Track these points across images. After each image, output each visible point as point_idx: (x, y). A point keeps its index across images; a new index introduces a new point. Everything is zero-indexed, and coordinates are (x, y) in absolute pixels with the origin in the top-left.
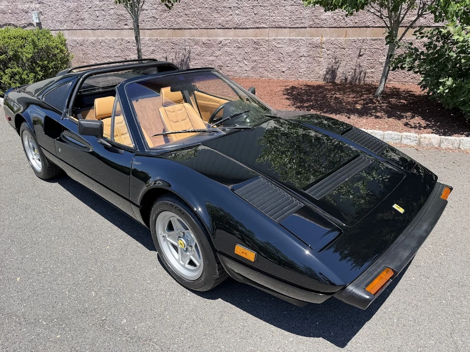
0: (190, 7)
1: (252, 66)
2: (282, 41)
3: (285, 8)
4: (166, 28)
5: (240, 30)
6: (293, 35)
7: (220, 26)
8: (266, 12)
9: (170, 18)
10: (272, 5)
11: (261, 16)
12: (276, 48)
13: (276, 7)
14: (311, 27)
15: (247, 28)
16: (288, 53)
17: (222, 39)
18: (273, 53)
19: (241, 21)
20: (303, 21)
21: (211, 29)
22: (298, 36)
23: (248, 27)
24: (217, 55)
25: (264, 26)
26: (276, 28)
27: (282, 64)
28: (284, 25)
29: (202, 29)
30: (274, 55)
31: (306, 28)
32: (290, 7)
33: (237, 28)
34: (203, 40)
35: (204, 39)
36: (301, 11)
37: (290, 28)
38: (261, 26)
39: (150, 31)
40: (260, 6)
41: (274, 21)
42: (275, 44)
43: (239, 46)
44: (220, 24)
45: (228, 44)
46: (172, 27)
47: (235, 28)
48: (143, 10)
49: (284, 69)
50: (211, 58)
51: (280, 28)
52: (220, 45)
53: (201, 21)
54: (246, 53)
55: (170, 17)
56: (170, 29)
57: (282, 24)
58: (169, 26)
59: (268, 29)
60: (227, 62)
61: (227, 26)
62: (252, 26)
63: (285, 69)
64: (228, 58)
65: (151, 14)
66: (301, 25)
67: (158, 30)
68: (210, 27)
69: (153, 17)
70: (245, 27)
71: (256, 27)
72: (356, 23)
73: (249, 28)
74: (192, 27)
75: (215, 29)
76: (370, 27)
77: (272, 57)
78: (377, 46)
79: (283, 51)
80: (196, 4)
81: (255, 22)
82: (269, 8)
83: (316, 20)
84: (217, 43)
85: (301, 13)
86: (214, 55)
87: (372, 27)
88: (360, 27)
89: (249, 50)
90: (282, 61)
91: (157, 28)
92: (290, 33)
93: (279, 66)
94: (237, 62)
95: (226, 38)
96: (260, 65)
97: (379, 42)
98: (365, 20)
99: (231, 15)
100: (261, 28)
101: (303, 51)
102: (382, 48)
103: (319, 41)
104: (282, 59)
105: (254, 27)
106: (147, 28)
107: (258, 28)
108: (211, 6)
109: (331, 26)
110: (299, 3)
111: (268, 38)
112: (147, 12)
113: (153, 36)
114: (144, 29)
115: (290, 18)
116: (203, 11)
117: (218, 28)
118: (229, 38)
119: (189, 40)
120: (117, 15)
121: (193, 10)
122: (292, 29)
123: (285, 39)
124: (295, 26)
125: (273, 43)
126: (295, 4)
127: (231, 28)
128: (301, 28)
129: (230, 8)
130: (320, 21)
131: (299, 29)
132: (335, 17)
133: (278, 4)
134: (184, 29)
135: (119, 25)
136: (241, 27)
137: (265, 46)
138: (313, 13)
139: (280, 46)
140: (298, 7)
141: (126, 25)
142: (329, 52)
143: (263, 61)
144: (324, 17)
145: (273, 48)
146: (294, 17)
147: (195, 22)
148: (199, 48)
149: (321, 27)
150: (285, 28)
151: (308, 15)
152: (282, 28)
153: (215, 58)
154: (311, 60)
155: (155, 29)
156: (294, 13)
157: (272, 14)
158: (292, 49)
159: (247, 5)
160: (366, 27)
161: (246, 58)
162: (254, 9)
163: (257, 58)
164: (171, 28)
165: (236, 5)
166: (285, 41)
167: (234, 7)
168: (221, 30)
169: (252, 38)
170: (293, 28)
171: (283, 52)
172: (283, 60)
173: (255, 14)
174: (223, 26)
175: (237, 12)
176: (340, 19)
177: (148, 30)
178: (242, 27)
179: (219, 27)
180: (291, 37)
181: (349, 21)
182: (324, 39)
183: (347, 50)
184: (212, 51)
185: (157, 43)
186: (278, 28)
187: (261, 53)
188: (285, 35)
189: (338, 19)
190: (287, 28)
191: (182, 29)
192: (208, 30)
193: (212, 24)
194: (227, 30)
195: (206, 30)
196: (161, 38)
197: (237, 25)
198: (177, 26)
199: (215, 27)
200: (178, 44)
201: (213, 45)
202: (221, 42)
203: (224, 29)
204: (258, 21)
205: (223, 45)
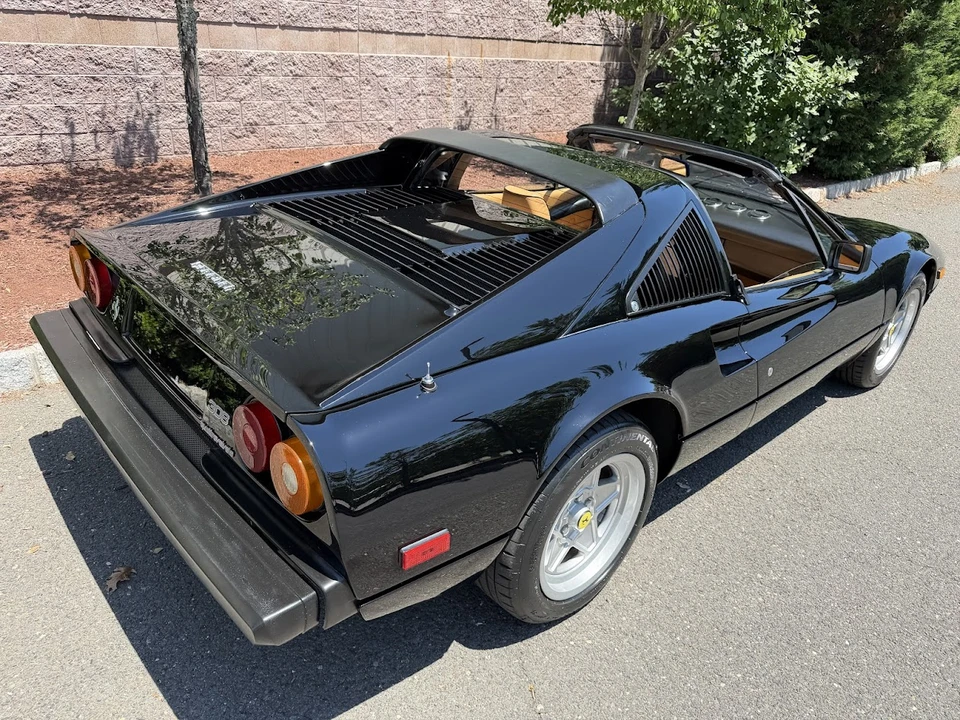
1: (328, 119)
2: (385, 62)
4: (65, 13)
5: (297, 32)
6: (404, 50)
7: (246, 19)
12: (374, 77)
14: (431, 34)
15: (312, 29)
16: (396, 88)
17: (252, 53)
18: (369, 88)
19: (298, 10)
20: (419, 21)
21: (219, 23)
22: (412, 50)
23: (315, 25)
24: (242, 95)
25: (349, 25)
26: (373, 31)
27: (387, 112)
28: (388, 28)
30: (372, 92)
31: (423, 35)
33: (290, 27)
34: (202, 56)
35: (202, 52)
37: (397, 33)
38: (342, 25)
41: (368, 17)
42: (373, 68)
43: (298, 72)
44: (244, 13)
45: (269, 67)
46: (89, 11)
47: (283, 27)
49: (392, 123)
50: (226, 105)
51: (379, 32)
52: (248, 69)
54: (314, 88)
56: (80, 15)
57: (382, 25)
58: (78, 4)
59: (356, 33)
60: (269, 114)
61: (264, 20)
62: (323, 25)
63: (394, 122)
64: (270, 103)
66: (417, 30)
67: (30, 16)
68: (216, 20)
70: (309, 24)
71: (331, 26)
72: (495, 31)
73: (317, 29)
74: (159, 14)
75: (230, 24)
76: (511, 40)
77: (369, 96)
78: (520, 74)
79: (388, 83)
81: (331, 15)
83: (439, 21)
84: (240, 63)
86: (235, 95)
87: (513, 40)
88: (498, 39)
89: (319, 83)
90: (386, 105)
92: (398, 43)
93: (381, 117)
94: (295, 113)
95: (263, 52)
96: (346, 117)
97: (522, 67)
98: (505, 27)
100: (343, 30)
101: (422, 83)
102: (525, 77)
103: (446, 63)
104: (386, 101)
105: (327, 25)
107: (336, 29)
109: (461, 34)
111: (356, 55)
113: (6, 35)
115: (397, 13)
117: (240, 24)
118: (269, 52)
119: (153, 54)
122: (401, 37)
123: (389, 57)
124: (406, 31)
125: (370, 65)
127: (275, 27)
128: (416, 34)
130: (445, 22)
131: (413, 37)
132: (467, 17)
134: (134, 19)
136: (298, 24)
137: (353, 73)
138: (434, 5)
139: (382, 72)
142: (460, 85)
143: (350, 106)
144: (451, 16)
145: (369, 78)
146: (404, 12)
149: (447, 36)
150: (388, 32)
151: (427, 9)
152: (382, 32)
153: (236, 105)
154: (435, 102)
158: (403, 80)
160: (507, 39)
161: (313, 102)
163: (338, 101)
164: (84, 14)
166: (389, 62)
168: (248, 29)
169: (325, 53)
170: (403, 34)
171: (387, 86)
172: (388, 103)
174: (254, 20)
176: (474, 21)
178: (300, 25)
179: (241, 19)
180: (400, 52)
181: (485, 27)
182: (453, 58)
183: (484, 80)
184: (228, 87)
186: (377, 32)
187: (345, 88)
188: (390, 48)
189: (471, 21)
190: (391, 33)
191: (123, 18)
192: (211, 26)
193: (221, 10)
194: (263, 29)
195: (205, 26)
196: (43, 45)
197: (289, 20)
198: (109, 7)
199: (231, 20)
200: (114, 64)
201: (228, 69)
202: (252, 61)
203: (256, 26)
204: (336, 13)
205: (255, 70)
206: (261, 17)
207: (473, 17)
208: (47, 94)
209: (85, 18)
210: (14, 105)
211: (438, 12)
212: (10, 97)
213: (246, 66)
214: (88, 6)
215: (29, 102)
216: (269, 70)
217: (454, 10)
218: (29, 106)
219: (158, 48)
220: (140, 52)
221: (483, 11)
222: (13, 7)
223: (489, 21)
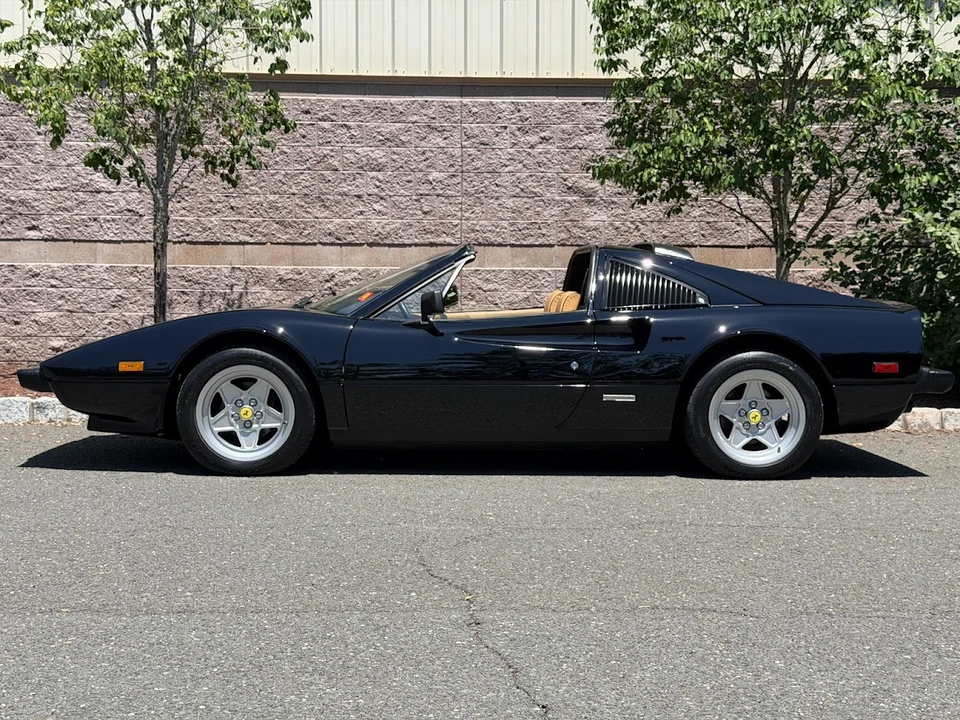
0: (247, 191)
2: (496, 276)
3: (498, 202)
5: (386, 248)
6: (522, 262)
7: (333, 240)
8: (452, 209)
9: (182, 216)
10: (467, 194)
11: (440, 218)
12: (481, 292)
13: (478, 198)
14: (563, 245)
15: (404, 245)
16: (511, 304)
17: (333, 269)
18: (474, 303)
19: (388, 229)
20: (544, 231)
21: (304, 244)
22: (535, 263)
23: (406, 242)
25: (449, 240)
26: (480, 244)
28: (500, 240)
29: (278, 244)
31: (551, 246)
32: (512, 199)
33: (378, 245)
34: (282, 273)
35: (283, 269)
36: (538, 209)
37: (512, 246)
38: (440, 240)
39: (112, 245)
40: (438, 196)
41: (473, 231)
42: (479, 283)
44: (330, 234)
45: (352, 282)
46: (187, 239)
47: (371, 245)
48: (99, 192)
51: (489, 245)
52: (329, 285)
53: (276, 226)
55: (182, 212)
56: (180, 243)
57: (492, 238)
58: (178, 234)
61: (350, 238)
62: (417, 241)
65: (123, 203)
66: (541, 241)
67: (142, 244)
68: (302, 241)
69: (129, 211)
70: (400, 241)
71: (427, 241)
72: (665, 237)
73: (410, 245)
74: (248, 239)
75: (315, 244)
76: (696, 246)
79: (500, 298)
80: (263, 184)
81: (427, 232)
82: (460, 199)
83: (575, 230)
84: (321, 279)
85: (538, 213)
87: (701, 246)
91: (139, 238)
92: (514, 256)
95: (346, 268)
98: (683, 232)
99: (362, 213)
100: (441, 245)
105: (422, 241)
106: (106, 238)
107: (432, 245)
108: (305, 191)
109: (610, 243)
110: (533, 192)
112: (110, 197)
113: (121, 259)
114: (95, 241)
115: (512, 225)
116: (282, 202)
117: (325, 244)
118: (353, 268)
119: (238, 272)
120: (8, 201)
121: (253, 198)
122: (519, 249)
123: (501, 271)
124: (525, 243)
125: (474, 280)
126: (522, 194)
128: (540, 246)
129: (359, 197)
130: (584, 231)
131: (536, 249)
132: (617, 224)
133: (482, 192)
134: (225, 243)
135: (10, 229)
136: (387, 242)
138: (566, 214)
139: (491, 286)
140: (531, 200)
141: (33, 228)
144: (592, 224)
145: (474, 292)
146: (521, 223)
147: (258, 226)
148: (268, 292)
150: (500, 245)
151: (556, 218)
152: (492, 245)
155: (131, 241)
156: (521, 213)
157: (467, 215)
158: (522, 295)
159: (403, 191)
162: (422, 201)
164: (184, 241)
165: (376, 190)
166: (502, 275)
167: (370, 195)
168: (332, 247)
170: (521, 246)
171: (498, 301)
173: (425, 213)
174: (340, 240)
175: (377, 207)
176: (630, 228)
177: (106, 245)
178: (390, 242)
179: (325, 240)
180: (518, 266)
181: (649, 234)
185: (133, 279)
186: (485, 245)
188: (503, 262)
189: (623, 228)
190: (506, 246)
191: (218, 243)
192: (296, 247)
193: (307, 232)
194: (349, 248)
195: (290, 247)
196: (147, 266)
197: (377, 238)
198: (204, 235)
199: (315, 241)
200: (202, 280)
201: (306, 284)
202: (334, 277)
203: (341, 245)
204: (433, 229)
205: (336, 285)
206: (347, 237)
207: (628, 223)
208: (142, 305)
209: (185, 244)
210: (115, 313)
211: (571, 221)
212: (114, 306)
213: (327, 281)
214: (188, 235)
215: (128, 310)
216: (351, 285)
217: (596, 217)
218: (126, 314)
219: (242, 267)
220: (225, 271)
221: (643, 216)
222: (130, 238)
223: (654, 226)
